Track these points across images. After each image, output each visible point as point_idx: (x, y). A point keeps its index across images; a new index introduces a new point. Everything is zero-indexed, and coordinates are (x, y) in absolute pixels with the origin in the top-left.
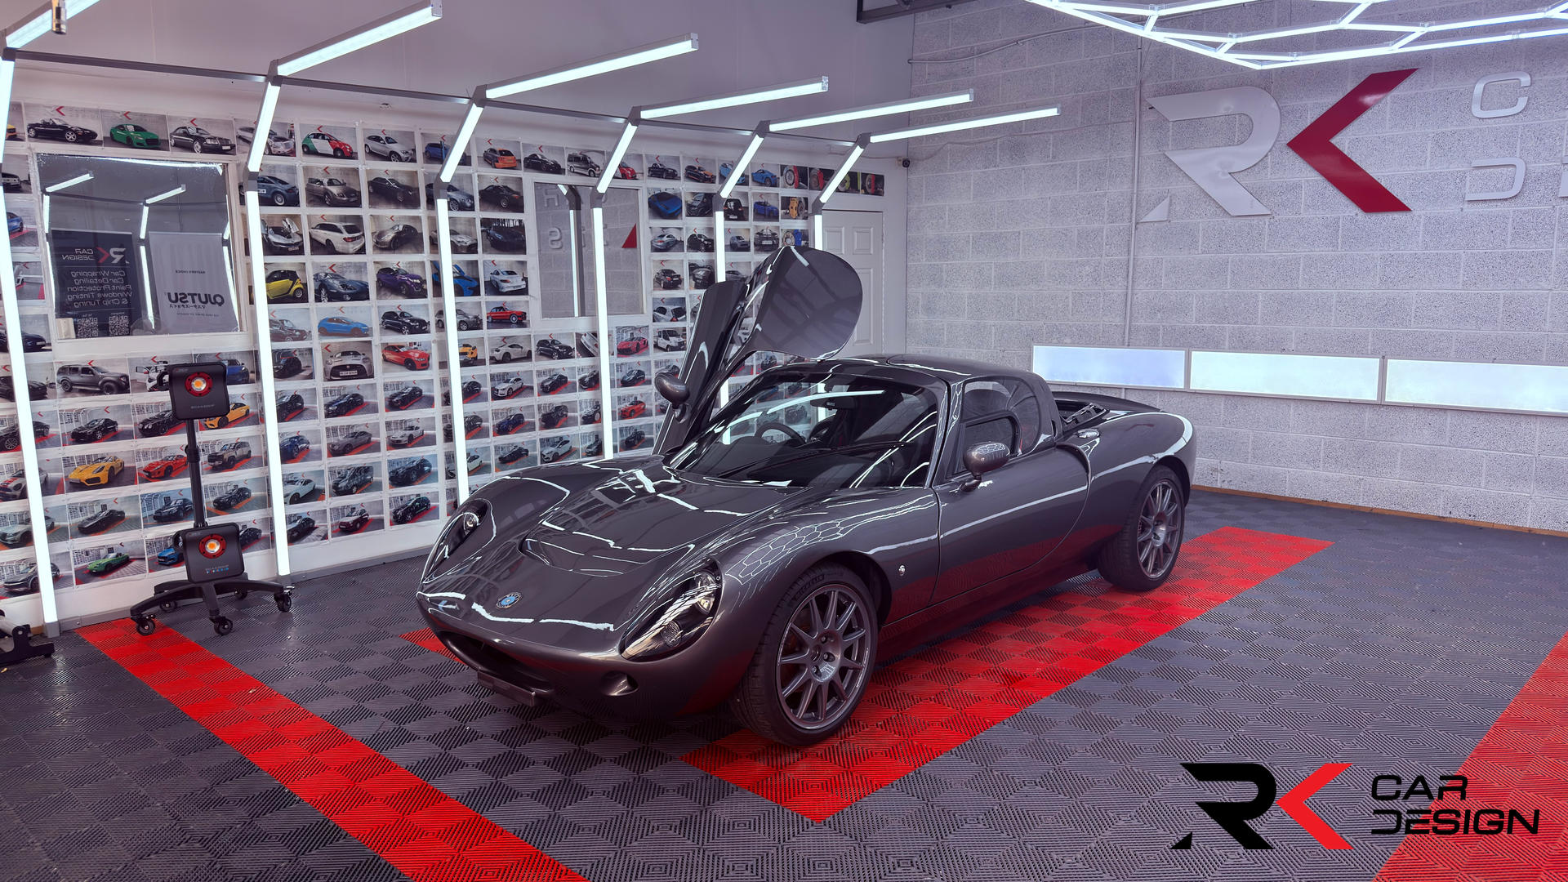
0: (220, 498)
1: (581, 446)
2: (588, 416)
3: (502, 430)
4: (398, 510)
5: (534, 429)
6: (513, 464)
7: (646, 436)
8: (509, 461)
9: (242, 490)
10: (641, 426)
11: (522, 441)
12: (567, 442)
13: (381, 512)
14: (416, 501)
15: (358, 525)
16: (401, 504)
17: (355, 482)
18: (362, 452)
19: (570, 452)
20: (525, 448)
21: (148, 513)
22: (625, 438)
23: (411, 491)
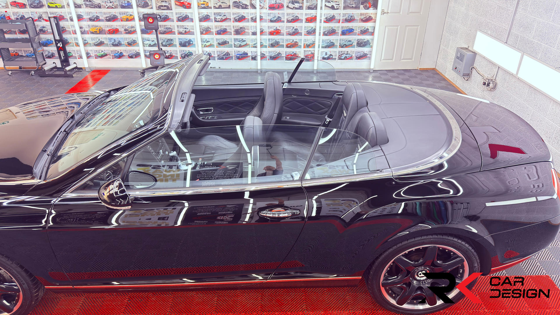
0: (129, 42)
1: (251, 44)
2: (254, 32)
3: (219, 33)
4: (182, 54)
5: (231, 34)
6: (223, 46)
7: (280, 43)
8: (221, 45)
9: (134, 40)
10: (278, 39)
11: (226, 38)
12: (245, 41)
13: (177, 54)
14: (188, 53)
15: (170, 57)
16: (183, 52)
17: (168, 43)
18: (170, 34)
19: (246, 45)
20: (228, 41)
21: (110, 43)
22: (271, 43)
23: (187, 49)
